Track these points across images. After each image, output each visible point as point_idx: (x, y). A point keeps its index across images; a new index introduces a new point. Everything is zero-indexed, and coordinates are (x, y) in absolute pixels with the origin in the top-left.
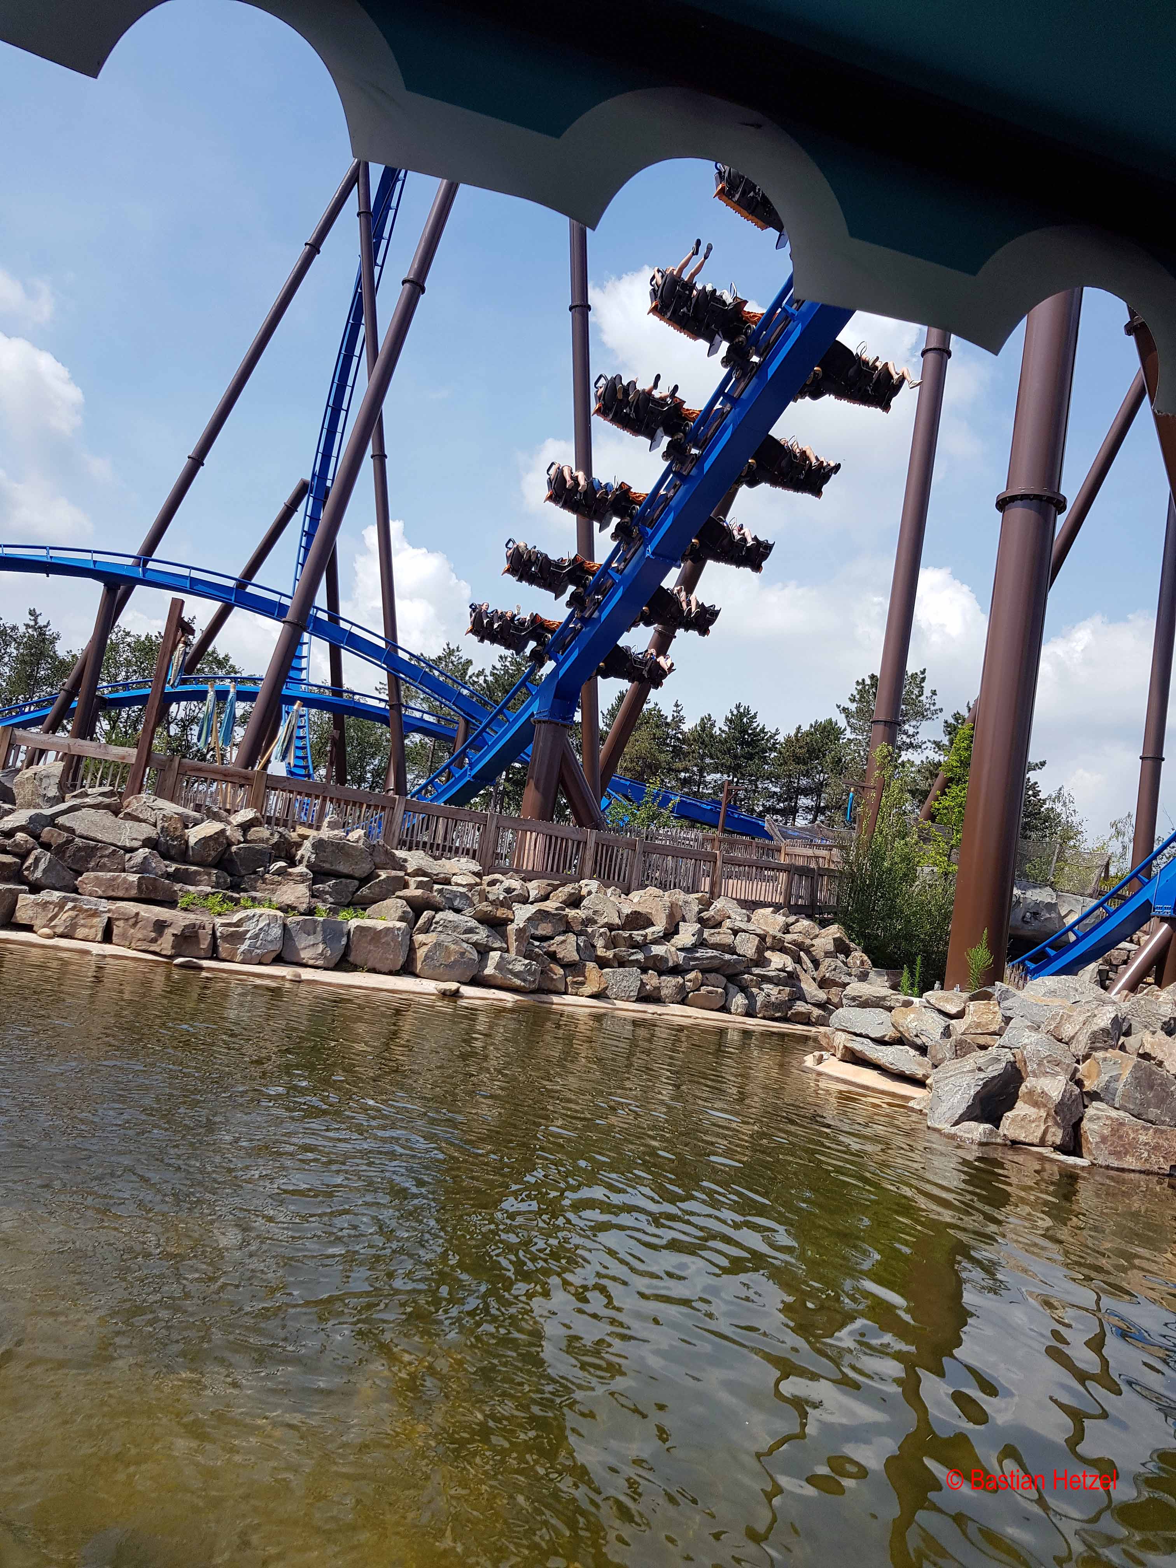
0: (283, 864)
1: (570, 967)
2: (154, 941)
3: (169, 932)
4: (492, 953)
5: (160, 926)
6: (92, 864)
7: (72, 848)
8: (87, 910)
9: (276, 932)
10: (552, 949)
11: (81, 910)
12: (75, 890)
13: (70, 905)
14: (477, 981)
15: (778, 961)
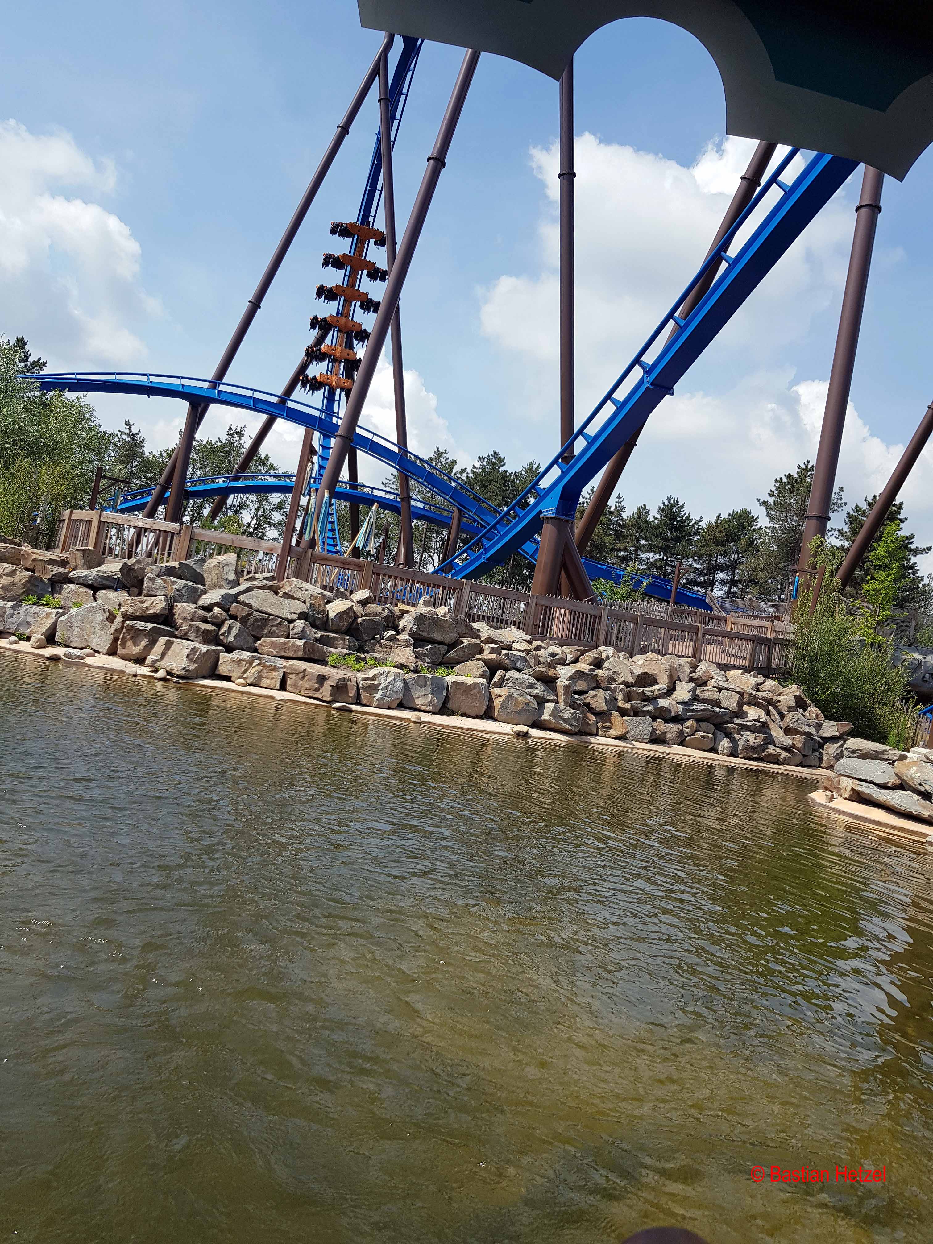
0: (394, 633)
1: (602, 715)
2: (317, 690)
3: (327, 684)
4: (547, 704)
5: (321, 679)
6: (266, 631)
7: (251, 620)
8: (269, 666)
9: (400, 685)
10: (587, 701)
11: (265, 666)
12: (256, 650)
13: (257, 662)
14: (538, 725)
15: (753, 713)
